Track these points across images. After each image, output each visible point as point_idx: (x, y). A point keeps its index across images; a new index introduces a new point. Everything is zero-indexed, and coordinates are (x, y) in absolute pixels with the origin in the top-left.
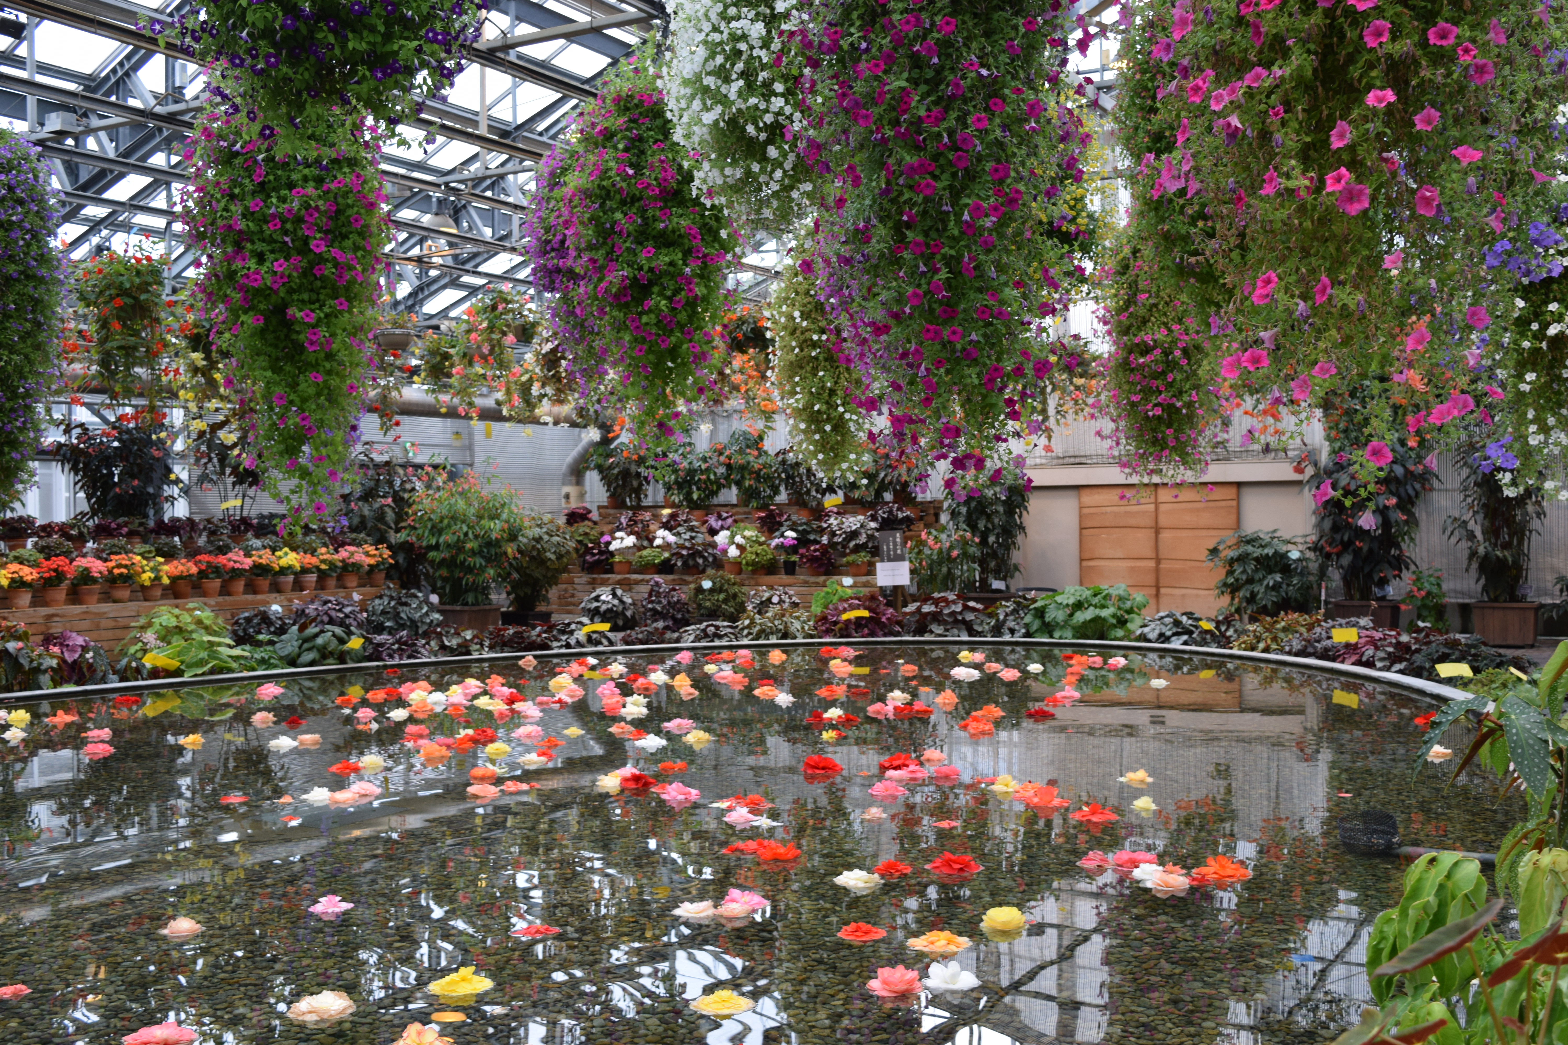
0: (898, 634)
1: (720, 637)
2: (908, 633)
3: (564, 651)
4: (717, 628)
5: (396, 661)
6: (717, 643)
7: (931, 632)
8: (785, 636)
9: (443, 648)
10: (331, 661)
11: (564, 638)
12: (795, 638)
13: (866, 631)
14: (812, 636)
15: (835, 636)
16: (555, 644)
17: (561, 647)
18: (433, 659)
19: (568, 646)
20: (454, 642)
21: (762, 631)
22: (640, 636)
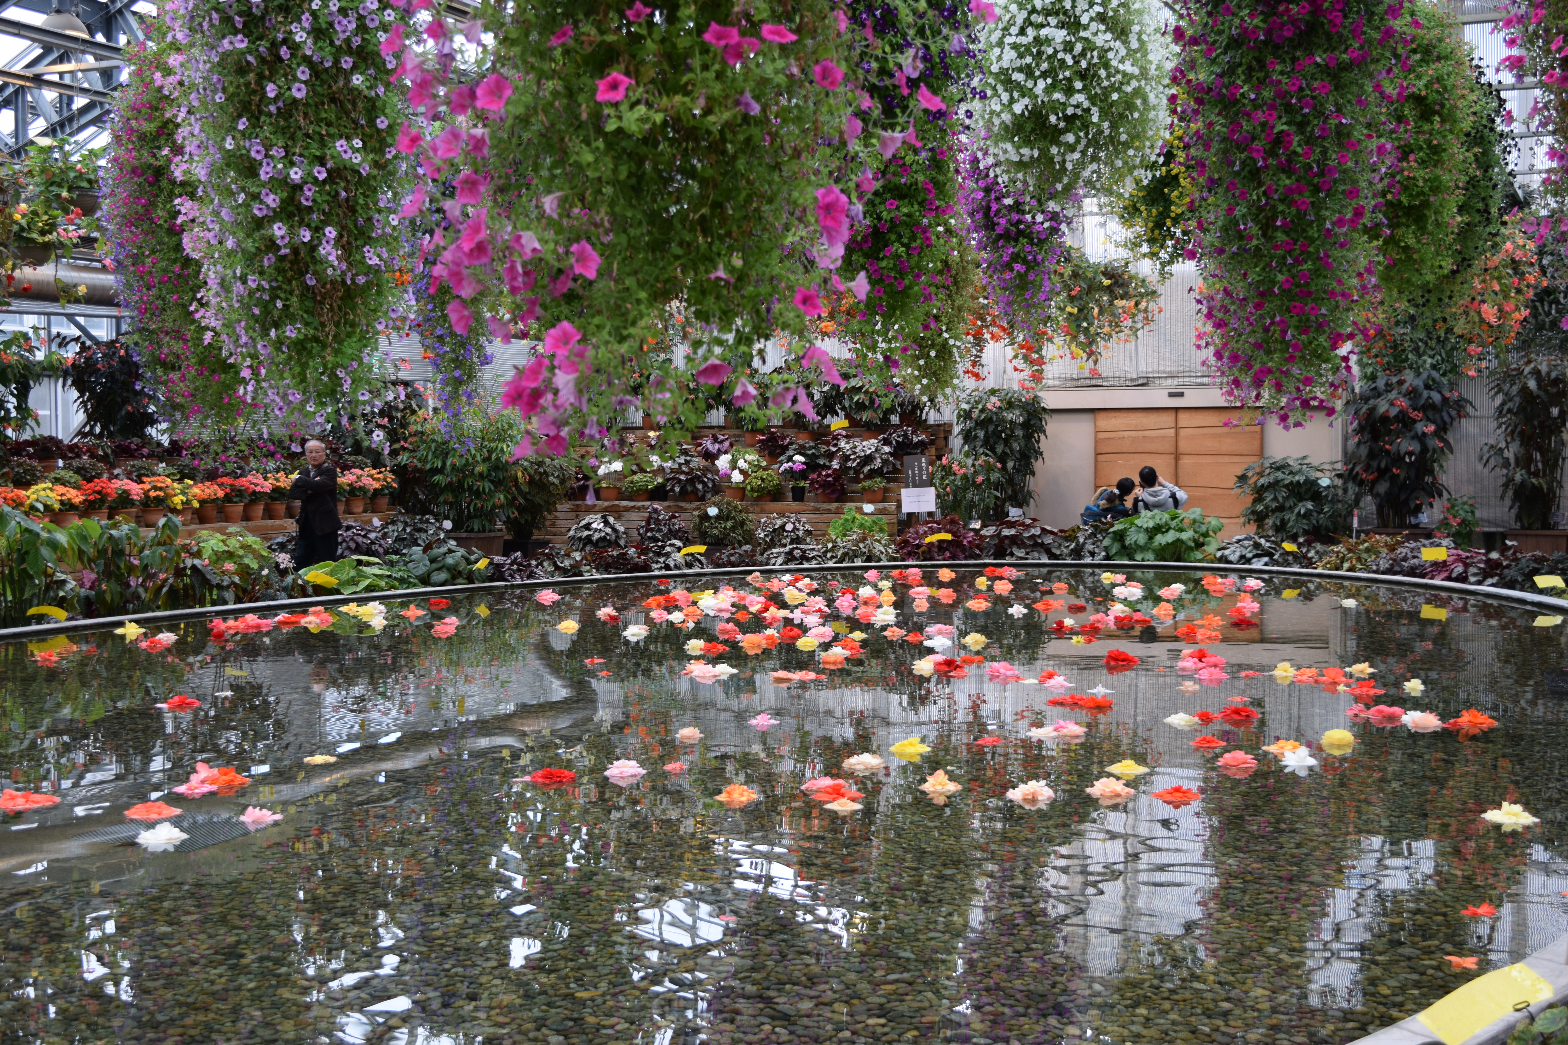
0: (978, 557)
1: (808, 560)
2: (988, 557)
3: (663, 572)
4: (804, 551)
5: (519, 581)
6: (806, 565)
7: (1012, 554)
8: (869, 559)
9: (557, 568)
10: (460, 580)
11: (662, 560)
12: (879, 560)
13: (948, 554)
14: (895, 559)
15: (918, 559)
16: (654, 566)
17: (660, 569)
18: (551, 580)
19: (667, 567)
20: (567, 563)
21: (845, 554)
22: (733, 559)
